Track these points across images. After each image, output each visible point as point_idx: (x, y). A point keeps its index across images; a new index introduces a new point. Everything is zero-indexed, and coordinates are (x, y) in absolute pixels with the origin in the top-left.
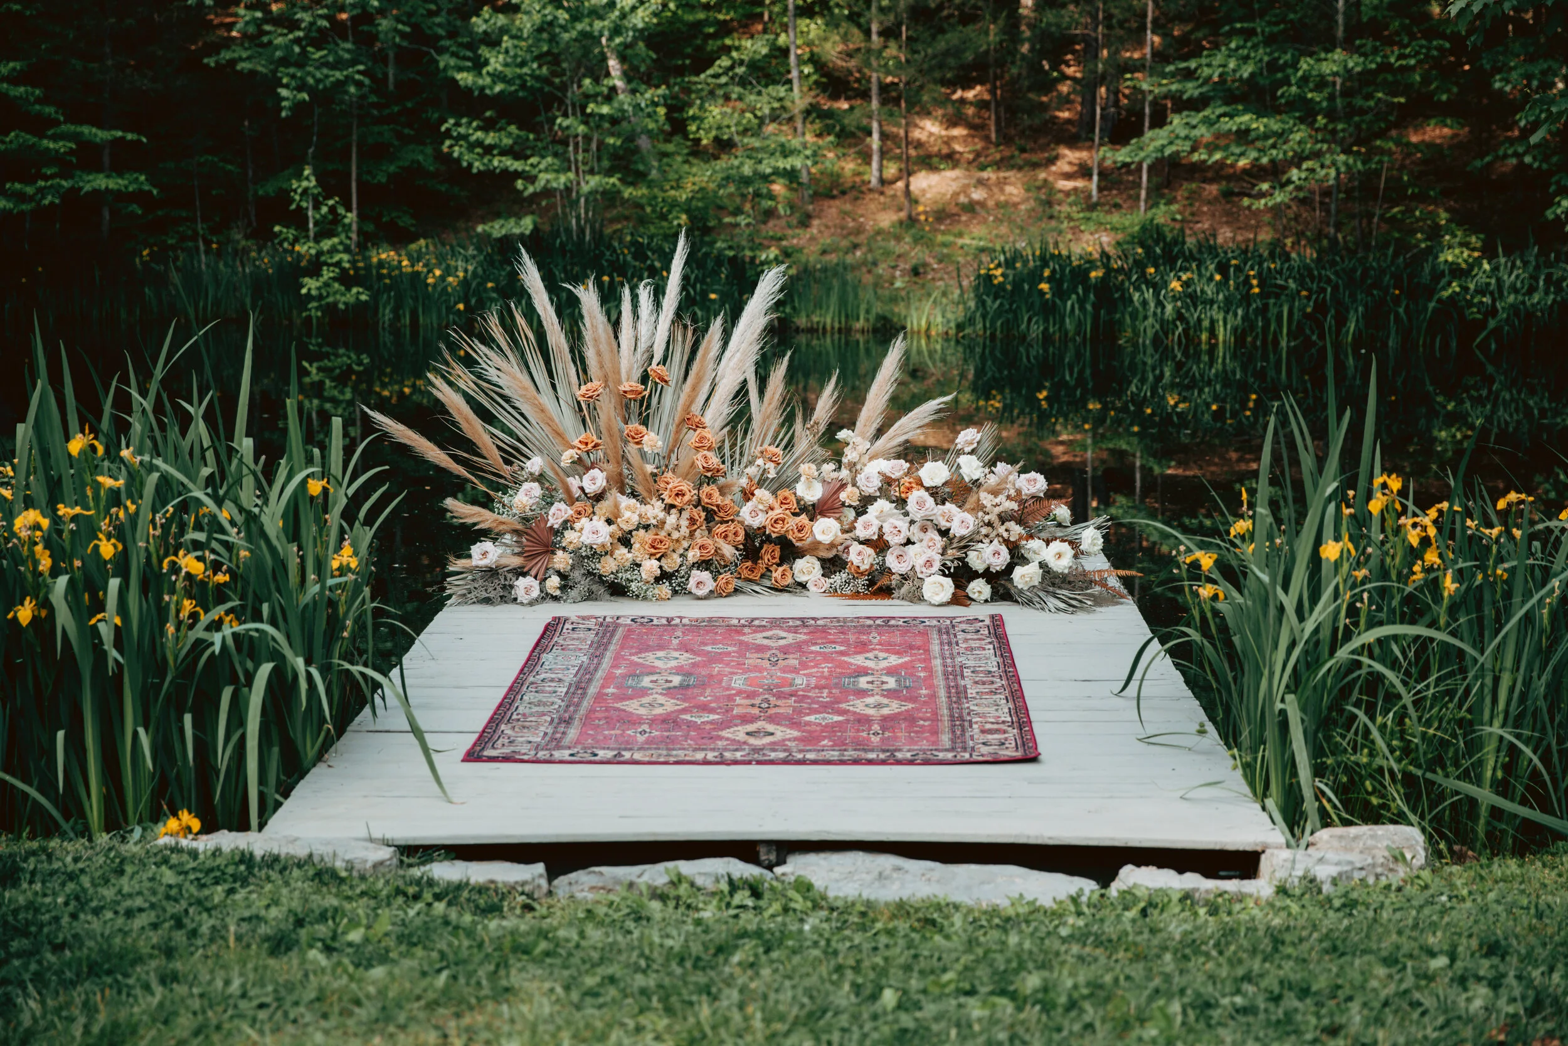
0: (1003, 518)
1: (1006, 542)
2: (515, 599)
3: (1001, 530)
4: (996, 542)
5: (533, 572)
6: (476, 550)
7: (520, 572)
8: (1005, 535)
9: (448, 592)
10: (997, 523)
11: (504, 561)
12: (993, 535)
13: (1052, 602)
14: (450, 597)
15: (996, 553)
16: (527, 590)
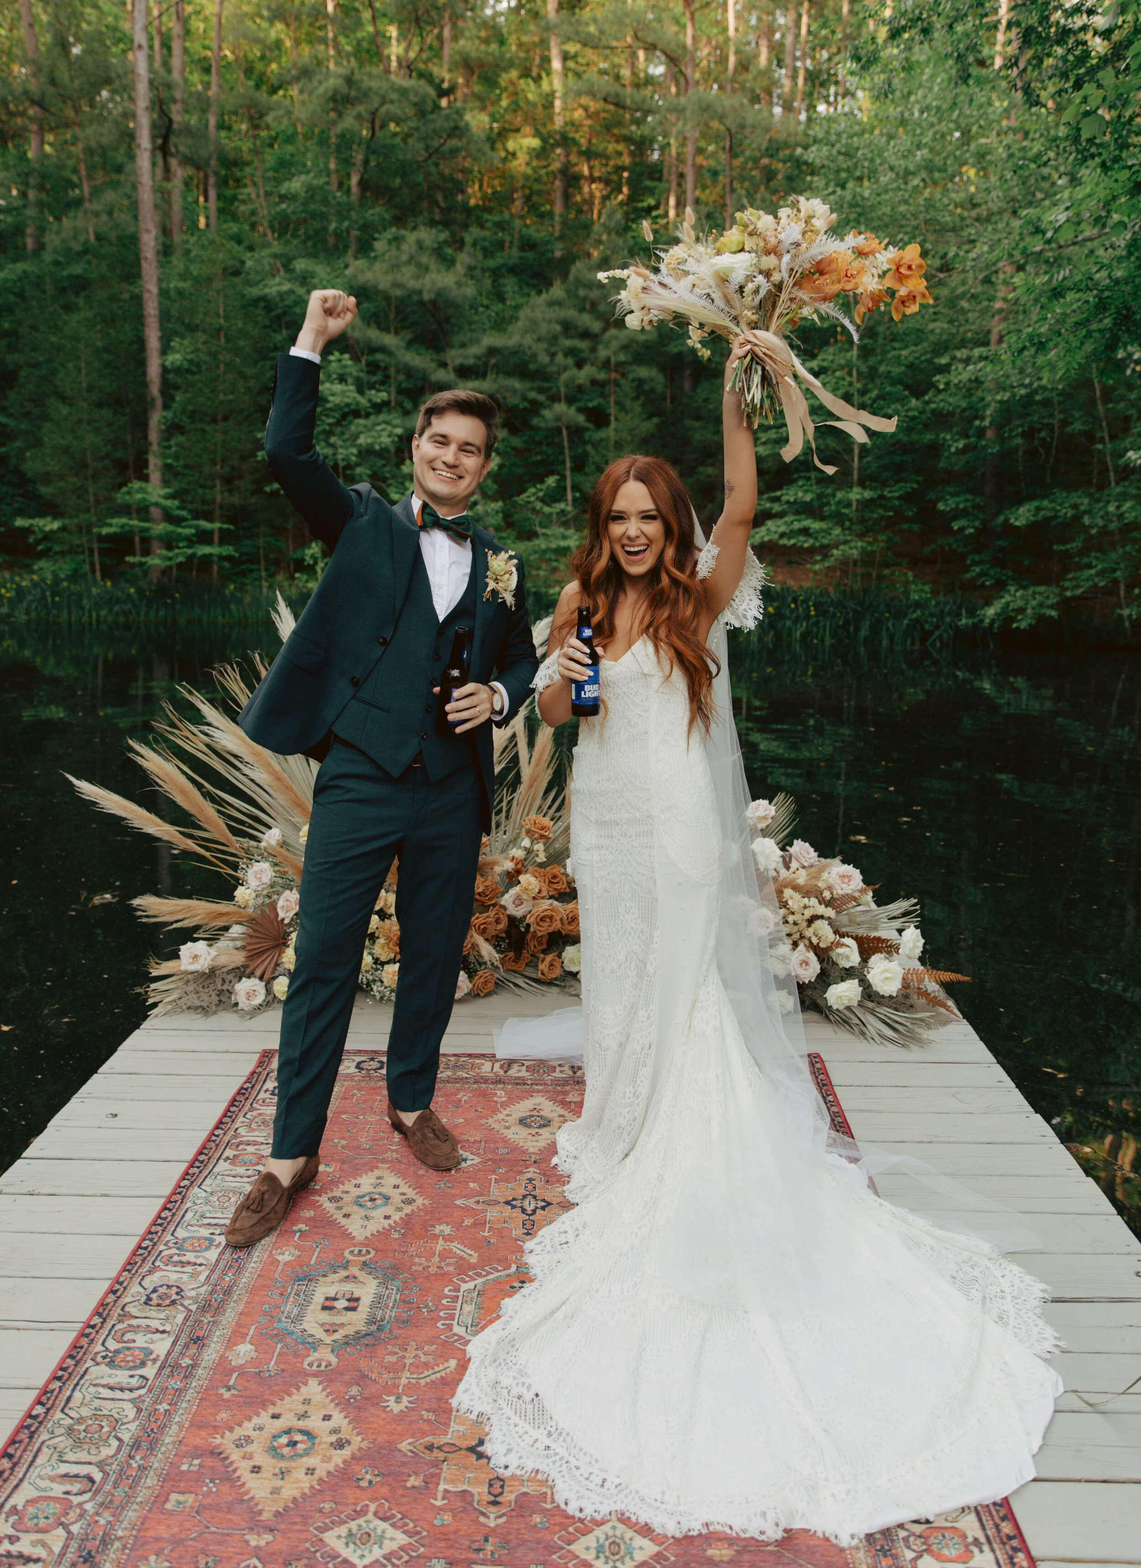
0: (811, 921)
1: (816, 949)
2: (236, 1004)
3: (809, 933)
4: (801, 947)
5: (258, 972)
6: (186, 950)
7: (241, 973)
8: (815, 941)
9: (151, 1001)
10: (805, 924)
11: (223, 960)
12: (796, 936)
13: (874, 1024)
14: (155, 1005)
15: (805, 963)
16: (249, 996)
